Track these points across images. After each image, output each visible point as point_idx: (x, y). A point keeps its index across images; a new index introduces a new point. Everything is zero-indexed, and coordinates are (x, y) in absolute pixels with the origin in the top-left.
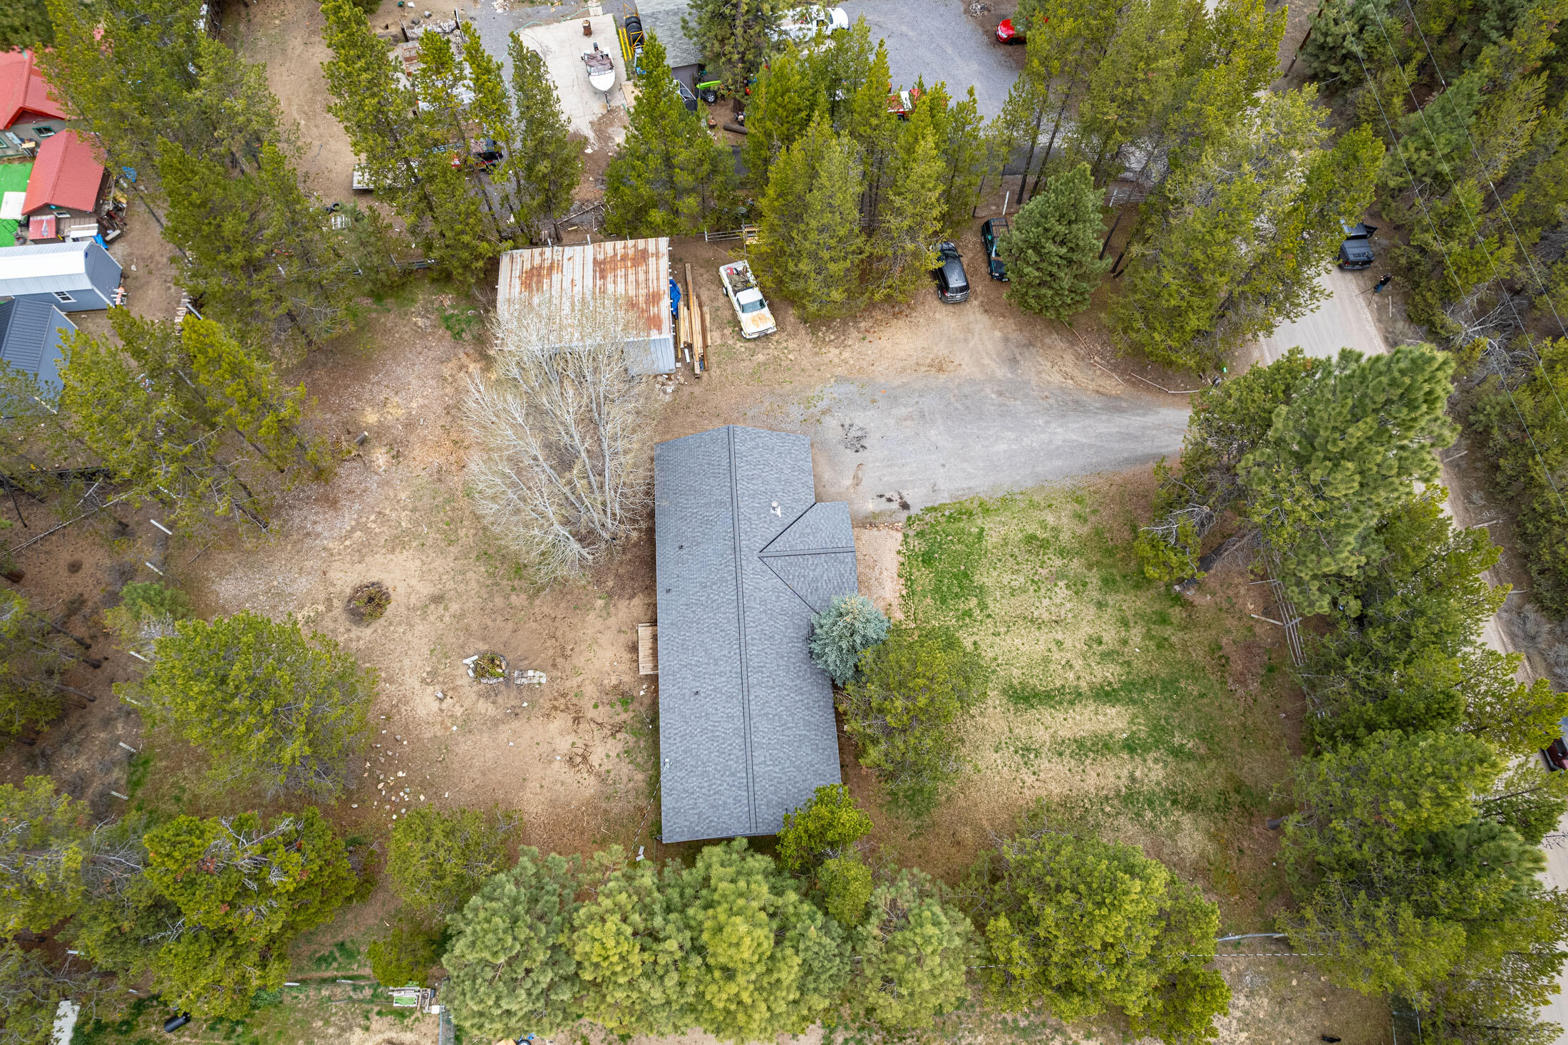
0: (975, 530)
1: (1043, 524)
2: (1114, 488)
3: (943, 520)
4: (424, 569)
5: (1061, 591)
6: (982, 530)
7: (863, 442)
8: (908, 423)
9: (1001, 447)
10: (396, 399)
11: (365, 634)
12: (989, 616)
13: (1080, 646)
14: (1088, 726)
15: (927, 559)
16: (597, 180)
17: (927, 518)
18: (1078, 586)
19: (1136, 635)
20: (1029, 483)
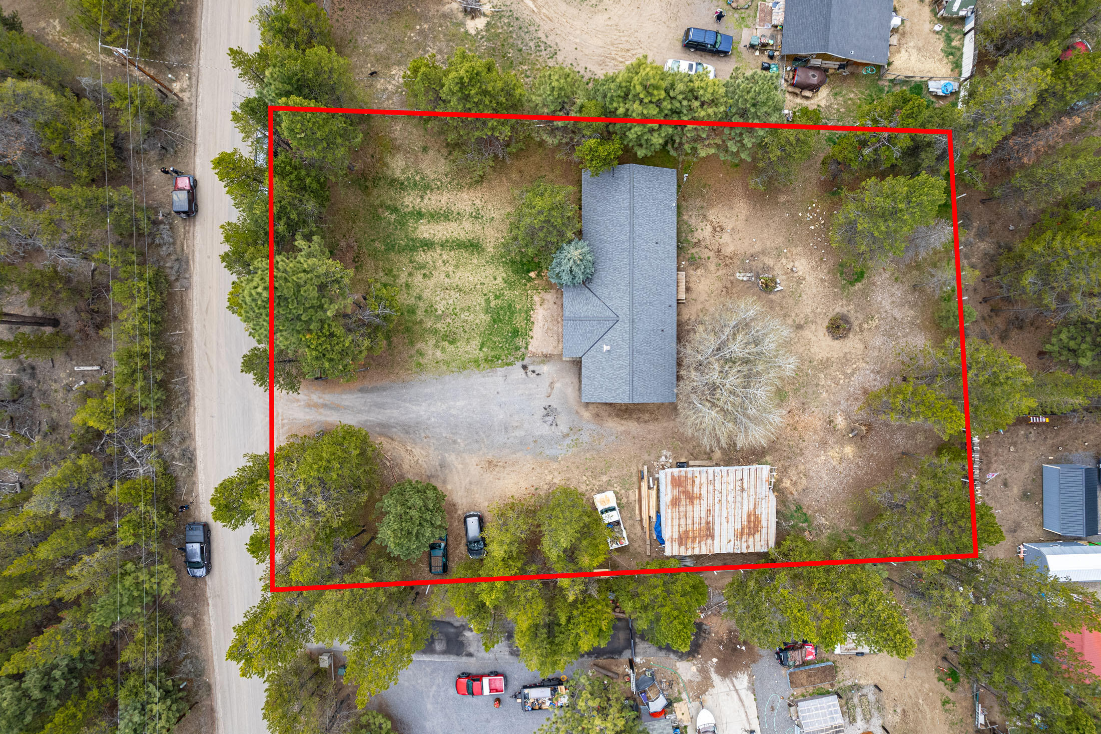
0: (485, 349)
1: (444, 350)
2: (396, 371)
3: (503, 357)
4: (808, 347)
5: (440, 308)
6: (480, 350)
7: (545, 412)
8: (516, 424)
9: (460, 404)
10: (835, 463)
11: (839, 308)
12: (485, 295)
13: (435, 273)
14: (440, 227)
15: (516, 333)
16: (709, 633)
17: (512, 359)
18: (430, 310)
19: (403, 278)
20: (447, 378)
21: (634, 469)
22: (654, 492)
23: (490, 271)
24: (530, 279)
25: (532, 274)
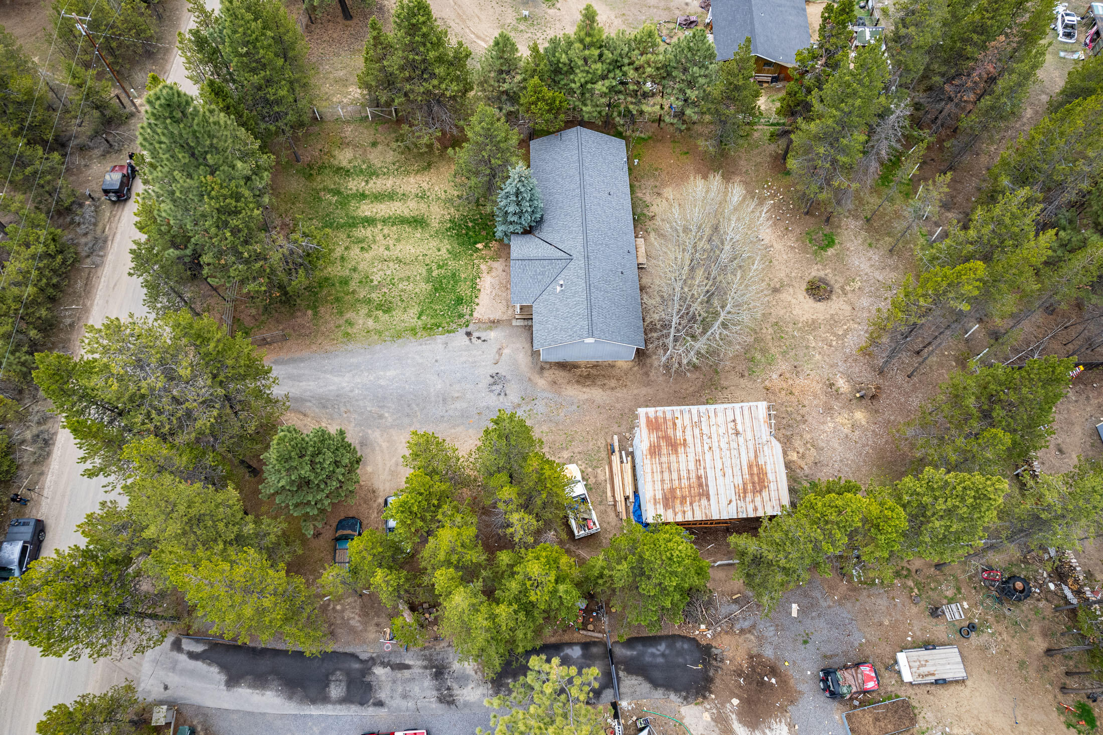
0: (424, 318)
1: (376, 319)
2: (320, 341)
3: (444, 325)
4: (789, 309)
5: (376, 279)
6: (419, 318)
7: (492, 380)
8: (456, 395)
11: (816, 272)
12: (427, 265)
13: (374, 247)
14: (383, 206)
15: (459, 301)
17: (455, 326)
18: (366, 280)
19: (339, 252)
20: (378, 347)
21: (602, 443)
22: (628, 467)
23: (434, 243)
24: (477, 250)
25: (480, 246)
